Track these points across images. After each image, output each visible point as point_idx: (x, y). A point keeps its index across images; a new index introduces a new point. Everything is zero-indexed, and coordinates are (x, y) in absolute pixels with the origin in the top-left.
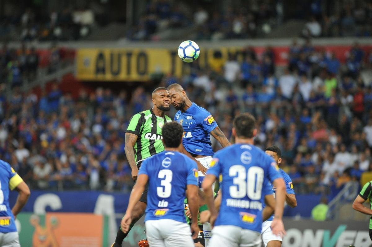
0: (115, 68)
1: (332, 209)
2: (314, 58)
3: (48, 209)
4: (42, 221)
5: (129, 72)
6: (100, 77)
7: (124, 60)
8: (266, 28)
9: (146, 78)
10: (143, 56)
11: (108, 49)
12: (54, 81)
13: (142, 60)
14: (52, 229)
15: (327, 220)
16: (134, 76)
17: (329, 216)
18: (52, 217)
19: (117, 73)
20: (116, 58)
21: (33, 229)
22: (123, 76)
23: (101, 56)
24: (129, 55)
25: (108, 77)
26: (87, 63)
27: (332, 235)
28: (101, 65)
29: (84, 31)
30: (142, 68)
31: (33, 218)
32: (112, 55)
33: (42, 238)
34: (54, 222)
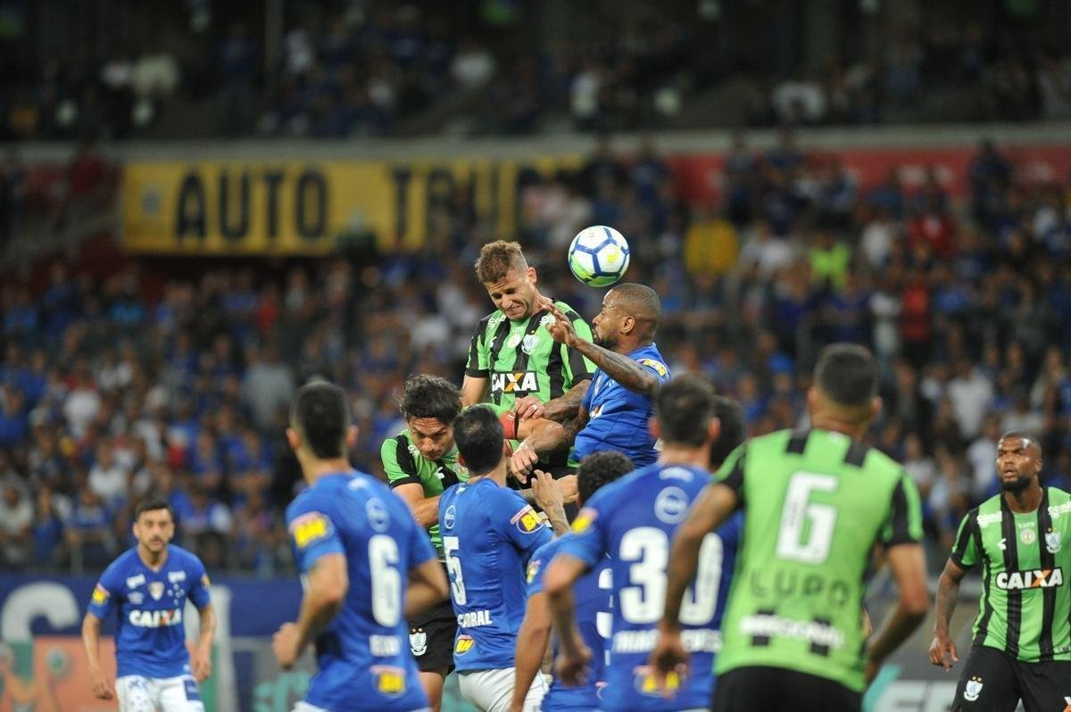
0: (234, 218)
2: (807, 186)
3: (40, 626)
5: (272, 229)
6: (190, 243)
7: (259, 194)
8: (668, 101)
9: (324, 245)
10: (313, 182)
11: (213, 163)
12: (59, 256)
13: (311, 195)
14: (53, 684)
16: (289, 240)
18: (50, 651)
19: (243, 229)
20: (235, 190)
22: (256, 240)
23: (192, 184)
24: (274, 180)
25: (214, 242)
26: (151, 202)
28: (192, 208)
29: (143, 113)
30: (311, 217)
32: (224, 182)
34: (58, 663)
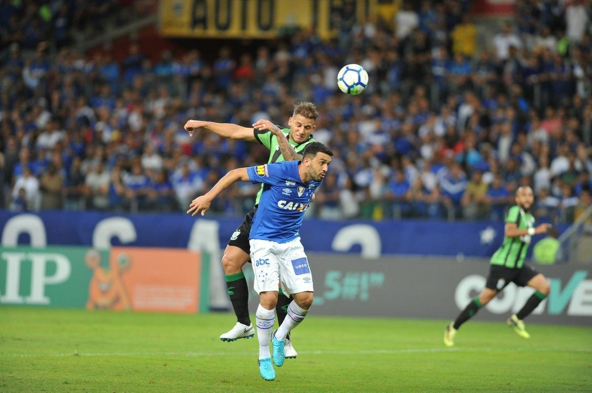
0: (223, 19)
1: (565, 246)
3: (115, 241)
4: (104, 260)
5: (244, 26)
6: (198, 32)
7: (237, 6)
9: (271, 34)
13: (266, 7)
14: (121, 273)
15: (558, 262)
16: (253, 31)
17: (560, 257)
18: (120, 255)
19: (226, 27)
20: (224, 3)
21: (90, 272)
22: (234, 31)
25: (212, 32)
27: (564, 285)
28: (200, 13)
30: (265, 20)
31: (90, 255)
33: (104, 286)
34: (123, 262)
